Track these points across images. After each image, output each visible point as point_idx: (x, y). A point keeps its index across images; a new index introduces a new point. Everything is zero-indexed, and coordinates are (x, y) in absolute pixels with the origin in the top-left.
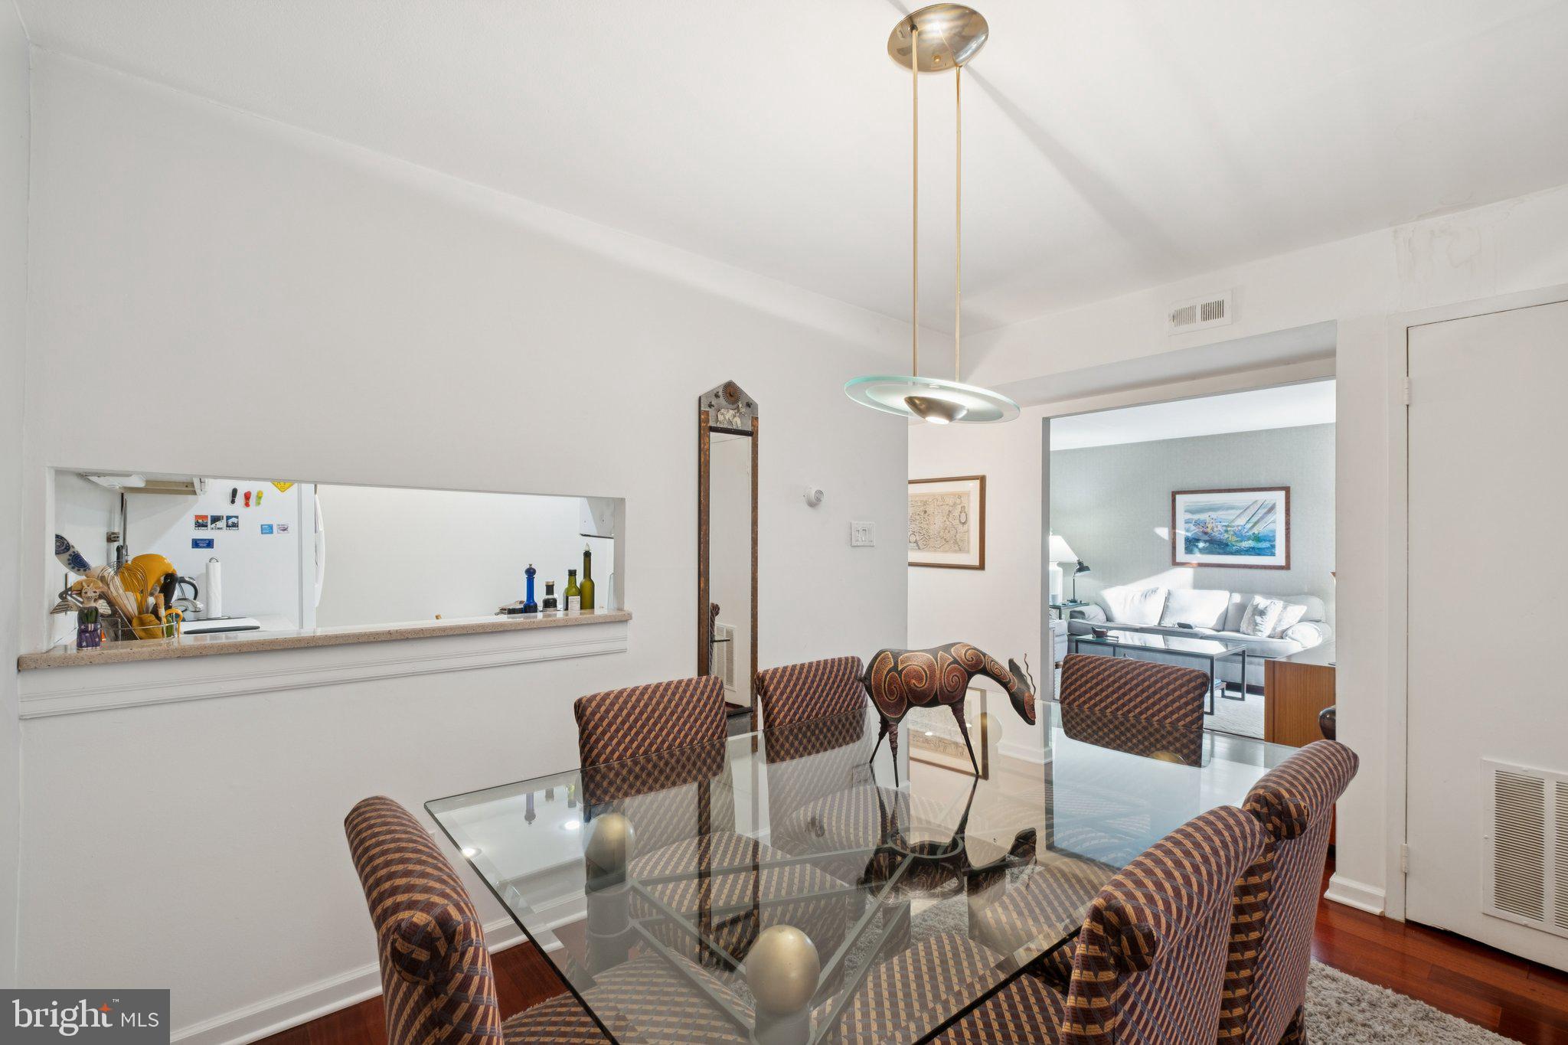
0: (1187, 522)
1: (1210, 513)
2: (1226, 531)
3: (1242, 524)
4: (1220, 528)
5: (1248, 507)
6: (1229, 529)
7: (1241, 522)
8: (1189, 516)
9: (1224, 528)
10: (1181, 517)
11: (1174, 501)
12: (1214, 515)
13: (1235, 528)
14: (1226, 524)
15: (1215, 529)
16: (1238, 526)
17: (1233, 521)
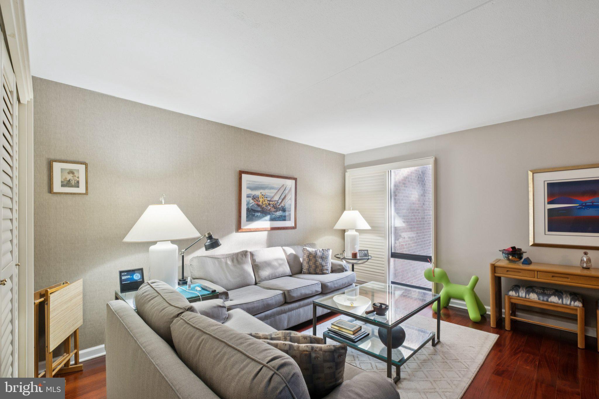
0: (248, 196)
1: (262, 191)
2: (269, 204)
3: (277, 200)
4: (266, 202)
5: (280, 189)
6: (271, 203)
7: (276, 198)
8: (250, 192)
9: (269, 202)
10: (245, 192)
11: (240, 179)
12: (264, 192)
13: (274, 202)
14: (269, 199)
15: (264, 203)
16: (275, 201)
17: (273, 197)
